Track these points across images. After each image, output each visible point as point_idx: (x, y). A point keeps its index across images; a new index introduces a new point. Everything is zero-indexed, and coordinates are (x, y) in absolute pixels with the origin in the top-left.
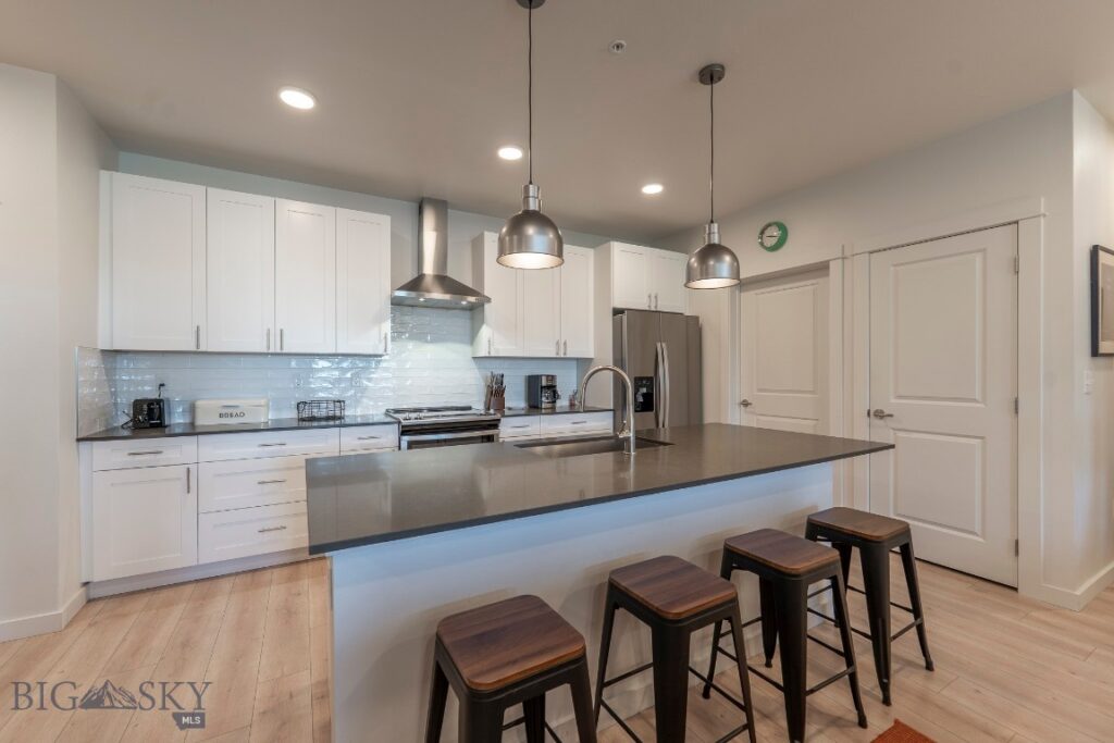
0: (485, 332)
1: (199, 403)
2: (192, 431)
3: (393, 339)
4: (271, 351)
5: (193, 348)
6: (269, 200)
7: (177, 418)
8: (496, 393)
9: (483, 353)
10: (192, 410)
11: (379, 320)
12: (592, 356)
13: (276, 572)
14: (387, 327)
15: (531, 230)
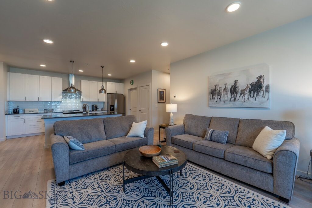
0: (82, 97)
1: (25, 109)
2: (24, 113)
3: (63, 98)
4: (39, 101)
5: (24, 100)
6: (38, 76)
7: (21, 112)
8: (85, 108)
9: (82, 101)
10: (24, 111)
11: (60, 96)
12: (104, 101)
13: (40, 136)
14: (61, 97)
15: (71, 89)
